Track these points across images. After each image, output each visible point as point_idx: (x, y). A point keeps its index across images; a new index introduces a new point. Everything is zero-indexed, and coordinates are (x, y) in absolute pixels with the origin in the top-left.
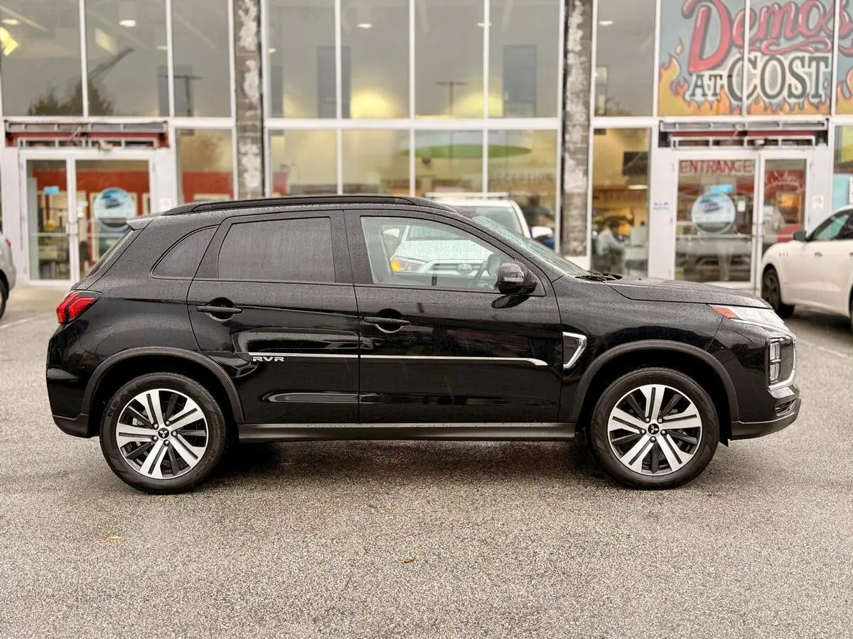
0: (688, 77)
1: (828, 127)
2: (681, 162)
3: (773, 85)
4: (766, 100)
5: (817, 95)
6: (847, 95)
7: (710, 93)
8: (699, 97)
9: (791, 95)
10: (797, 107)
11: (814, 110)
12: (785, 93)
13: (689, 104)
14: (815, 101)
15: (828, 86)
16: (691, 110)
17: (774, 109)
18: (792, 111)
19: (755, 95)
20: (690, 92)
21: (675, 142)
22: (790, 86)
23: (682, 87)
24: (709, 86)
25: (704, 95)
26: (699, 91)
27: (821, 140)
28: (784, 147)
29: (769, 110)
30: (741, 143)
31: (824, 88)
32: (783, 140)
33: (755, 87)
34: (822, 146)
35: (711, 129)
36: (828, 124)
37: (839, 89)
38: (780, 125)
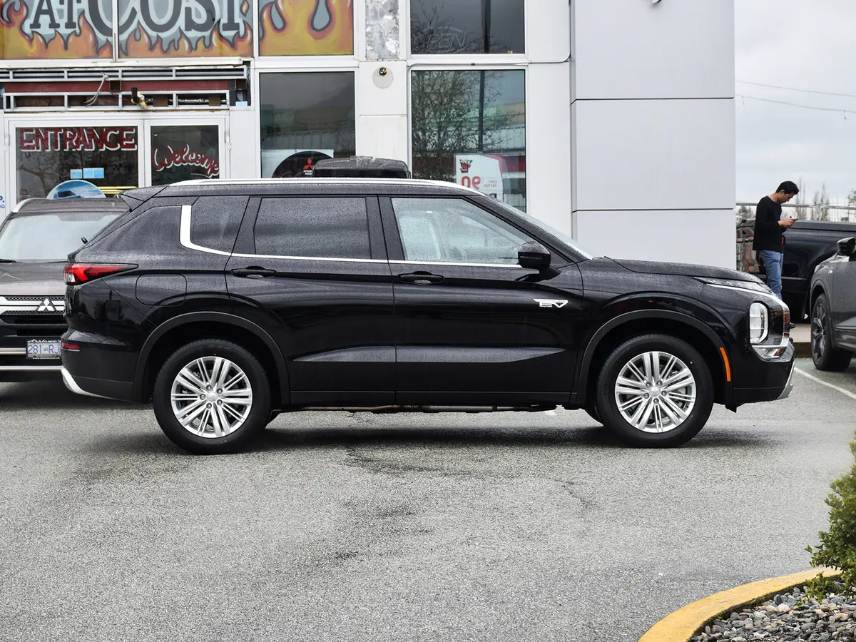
1: (248, 76)
2: (20, 131)
3: (161, 11)
4: (153, 34)
5: (231, 25)
6: (279, 24)
7: (62, 21)
8: (45, 30)
9: (190, 25)
10: (201, 44)
11: (226, 48)
12: (181, 22)
13: (31, 40)
14: (229, 34)
15: (247, 11)
16: (34, 49)
17: (165, 48)
18: (193, 50)
19: (134, 26)
20: (30, 21)
21: (8, 98)
22: (188, 10)
23: (19, 12)
24: (60, 12)
25: (54, 25)
26: (45, 19)
27: (240, 96)
28: (182, 107)
29: (157, 50)
30: (112, 100)
31: (244, 14)
32: (180, 96)
33: (134, 12)
34: (241, 105)
35: (66, 79)
36: (249, 69)
37: (265, 15)
38: (174, 73)
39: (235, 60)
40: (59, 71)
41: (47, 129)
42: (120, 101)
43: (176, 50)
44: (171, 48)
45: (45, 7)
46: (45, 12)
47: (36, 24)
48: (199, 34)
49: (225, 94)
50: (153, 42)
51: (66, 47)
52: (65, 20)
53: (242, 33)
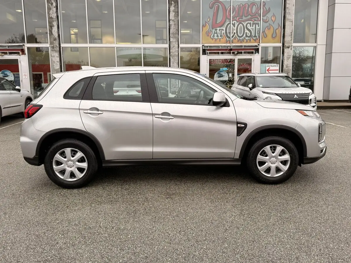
0: (212, 30)
2: (210, 60)
5: (255, 36)
6: (265, 36)
8: (216, 37)
11: (254, 41)
12: (245, 35)
14: (255, 38)
18: (247, 42)
19: (235, 36)
20: (213, 35)
21: (208, 53)
22: (246, 33)
23: (210, 33)
24: (219, 33)
26: (216, 35)
27: (257, 52)
28: (244, 54)
29: (239, 42)
31: (258, 34)
32: (244, 52)
34: (257, 54)
35: (220, 48)
36: (259, 46)
37: (262, 34)
38: (243, 47)
39: (256, 44)
40: (219, 46)
41: (216, 59)
42: (231, 53)
43: (243, 42)
44: (242, 41)
45: (216, 32)
46: (216, 33)
47: (214, 36)
48: (248, 38)
49: (253, 52)
50: (239, 40)
51: (220, 41)
52: (220, 35)
53: (257, 38)
